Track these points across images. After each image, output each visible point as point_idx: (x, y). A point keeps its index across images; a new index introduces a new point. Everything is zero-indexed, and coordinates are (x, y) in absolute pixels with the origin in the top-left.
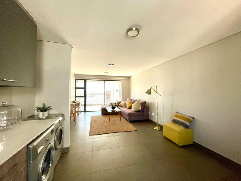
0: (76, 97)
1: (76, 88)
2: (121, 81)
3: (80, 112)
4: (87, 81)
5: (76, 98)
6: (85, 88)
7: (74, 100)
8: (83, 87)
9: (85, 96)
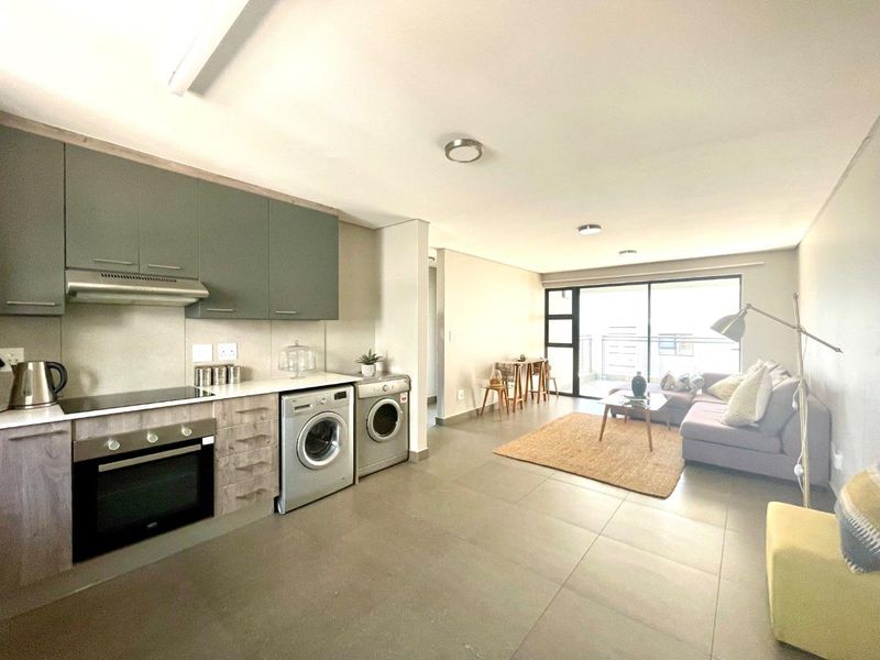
0: (547, 344)
1: (548, 317)
2: (740, 276)
3: (553, 393)
4: (581, 290)
5: (549, 348)
6: (574, 317)
7: (543, 356)
8: (570, 312)
9: (575, 345)
